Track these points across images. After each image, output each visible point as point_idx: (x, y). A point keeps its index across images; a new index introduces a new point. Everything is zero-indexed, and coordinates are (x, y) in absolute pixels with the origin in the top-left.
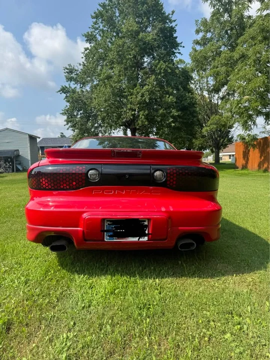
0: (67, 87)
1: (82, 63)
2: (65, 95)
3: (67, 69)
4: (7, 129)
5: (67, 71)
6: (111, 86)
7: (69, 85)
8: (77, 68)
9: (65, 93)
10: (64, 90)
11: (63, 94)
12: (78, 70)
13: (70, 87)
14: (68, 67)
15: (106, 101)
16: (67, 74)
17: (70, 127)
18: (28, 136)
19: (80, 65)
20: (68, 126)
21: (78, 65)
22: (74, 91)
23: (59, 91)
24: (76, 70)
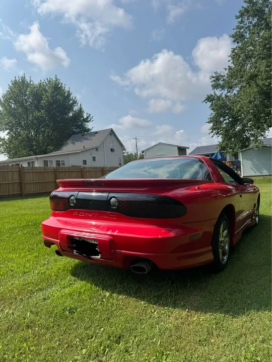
0: (212, 96)
1: (228, 68)
2: (210, 103)
3: (214, 77)
4: (160, 143)
5: (214, 79)
6: (257, 85)
7: (214, 92)
8: (222, 74)
9: (210, 102)
10: (209, 99)
11: (208, 103)
12: (224, 76)
13: (215, 94)
14: (214, 75)
15: (250, 102)
16: (214, 82)
17: (214, 134)
18: (177, 148)
19: (226, 69)
20: (212, 134)
21: (224, 70)
22: (219, 98)
23: (205, 100)
24: (222, 76)
